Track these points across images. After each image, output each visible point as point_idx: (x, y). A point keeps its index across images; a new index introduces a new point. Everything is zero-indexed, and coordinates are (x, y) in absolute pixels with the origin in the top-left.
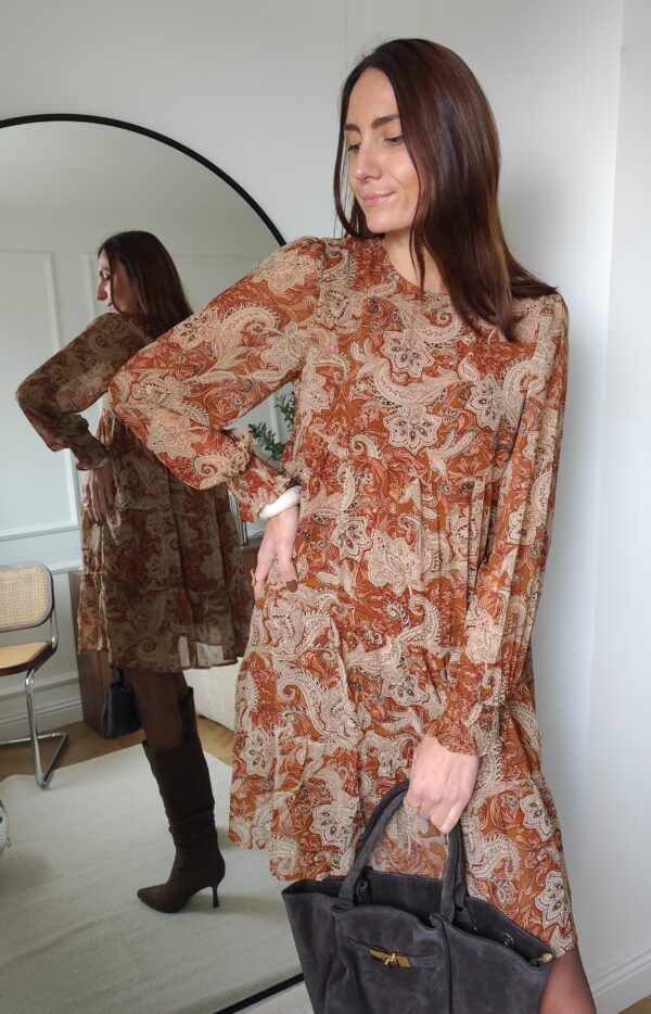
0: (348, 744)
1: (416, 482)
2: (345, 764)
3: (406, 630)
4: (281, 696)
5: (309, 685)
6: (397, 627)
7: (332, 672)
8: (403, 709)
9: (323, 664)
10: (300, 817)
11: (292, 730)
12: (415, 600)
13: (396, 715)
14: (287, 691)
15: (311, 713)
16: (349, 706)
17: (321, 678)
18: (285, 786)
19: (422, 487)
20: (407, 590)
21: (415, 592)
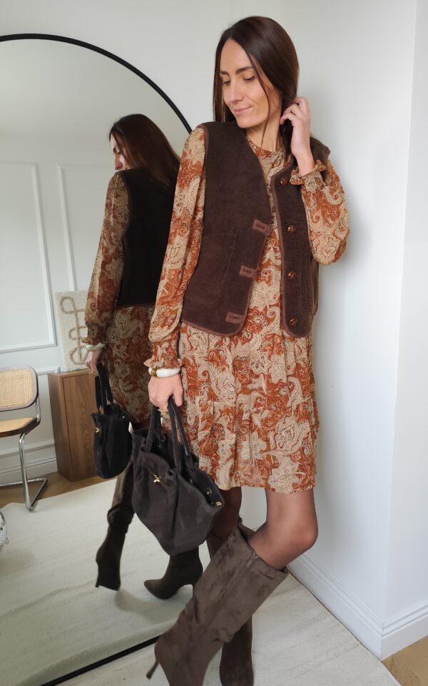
0: (230, 404)
1: (272, 249)
2: (228, 414)
3: (265, 328)
4: (201, 377)
5: (213, 369)
6: (260, 327)
7: (224, 362)
8: (257, 376)
9: (219, 357)
10: (212, 445)
11: (207, 397)
12: (270, 310)
13: (253, 380)
14: (204, 374)
15: (213, 385)
16: (232, 378)
17: (218, 365)
18: (205, 428)
19: (275, 249)
20: (266, 307)
21: (270, 306)
